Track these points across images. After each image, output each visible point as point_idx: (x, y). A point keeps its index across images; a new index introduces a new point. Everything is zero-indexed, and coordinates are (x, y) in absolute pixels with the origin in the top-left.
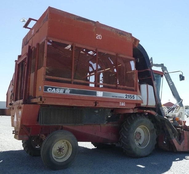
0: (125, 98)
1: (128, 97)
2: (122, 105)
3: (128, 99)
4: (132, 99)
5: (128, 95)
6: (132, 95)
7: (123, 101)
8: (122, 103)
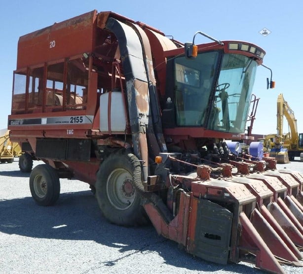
0: (70, 123)
1: (74, 121)
2: (70, 133)
3: (74, 123)
4: (79, 123)
5: (74, 117)
6: (79, 116)
7: (70, 127)
8: (70, 131)
